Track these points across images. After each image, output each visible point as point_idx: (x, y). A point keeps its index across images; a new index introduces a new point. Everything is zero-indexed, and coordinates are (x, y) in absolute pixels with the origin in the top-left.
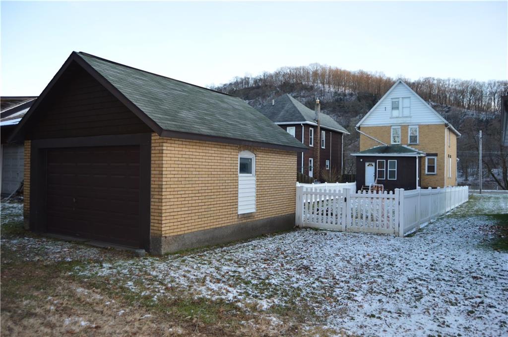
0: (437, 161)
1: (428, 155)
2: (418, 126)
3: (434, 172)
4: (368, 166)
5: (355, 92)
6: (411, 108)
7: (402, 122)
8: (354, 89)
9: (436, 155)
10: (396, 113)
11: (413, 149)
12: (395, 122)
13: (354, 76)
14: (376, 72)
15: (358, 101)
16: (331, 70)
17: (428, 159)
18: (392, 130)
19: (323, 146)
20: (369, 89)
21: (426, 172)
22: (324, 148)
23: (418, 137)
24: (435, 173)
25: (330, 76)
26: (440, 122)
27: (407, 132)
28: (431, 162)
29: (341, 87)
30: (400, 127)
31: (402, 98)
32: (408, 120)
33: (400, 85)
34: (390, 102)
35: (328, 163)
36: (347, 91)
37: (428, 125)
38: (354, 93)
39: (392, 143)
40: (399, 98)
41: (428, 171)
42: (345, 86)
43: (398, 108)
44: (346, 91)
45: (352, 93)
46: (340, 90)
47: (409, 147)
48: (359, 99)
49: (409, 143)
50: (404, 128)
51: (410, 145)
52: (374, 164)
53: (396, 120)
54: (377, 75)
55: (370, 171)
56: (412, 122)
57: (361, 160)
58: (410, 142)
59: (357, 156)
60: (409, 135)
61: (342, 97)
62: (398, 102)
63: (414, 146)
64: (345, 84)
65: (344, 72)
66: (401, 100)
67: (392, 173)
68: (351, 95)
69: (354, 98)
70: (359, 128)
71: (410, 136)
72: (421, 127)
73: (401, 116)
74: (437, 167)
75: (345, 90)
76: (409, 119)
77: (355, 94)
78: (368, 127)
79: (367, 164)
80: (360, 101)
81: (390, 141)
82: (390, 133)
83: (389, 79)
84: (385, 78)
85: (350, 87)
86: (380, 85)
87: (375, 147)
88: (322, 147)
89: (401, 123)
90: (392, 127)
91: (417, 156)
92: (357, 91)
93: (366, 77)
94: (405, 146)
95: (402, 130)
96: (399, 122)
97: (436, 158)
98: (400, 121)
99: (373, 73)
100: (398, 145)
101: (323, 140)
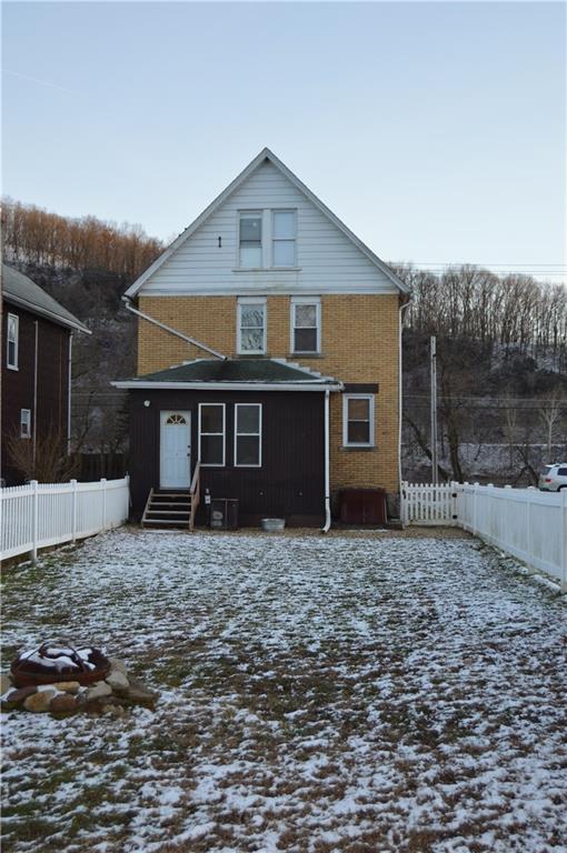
0: (377, 406)
1: (350, 388)
2: (318, 300)
3: (367, 440)
4: (169, 421)
5: (76, 267)
6: (298, 241)
7: (270, 285)
8: (74, 258)
9: (373, 389)
10: (251, 256)
11: (306, 370)
12: (251, 285)
13: (75, 230)
14: (126, 224)
15: (84, 289)
16: (20, 213)
17: (350, 400)
18: (239, 311)
19: (12, 363)
20: (108, 260)
21: (345, 443)
22: (15, 368)
23: (319, 332)
24: (372, 443)
25: (16, 227)
26: (386, 288)
27: (287, 318)
28: (359, 408)
29: (45, 254)
30: (264, 301)
31: (272, 209)
32: (289, 281)
33: (264, 170)
34: (236, 221)
35: (26, 417)
36: (58, 264)
37: (350, 298)
38: (74, 269)
39: (240, 351)
40: (262, 210)
41: (350, 440)
42: (52, 251)
43: (257, 242)
44: (56, 263)
45: (69, 270)
46: (41, 259)
47: (294, 365)
48: (86, 284)
49: (292, 351)
50: (278, 302)
51: (295, 358)
52: (187, 416)
53: (252, 277)
54: (128, 233)
55: (175, 442)
56: (302, 285)
57: (147, 404)
58: (296, 349)
59: (131, 390)
60: (293, 326)
61: (46, 277)
62: (260, 221)
63: (306, 361)
64: (53, 247)
65: (53, 218)
66: (267, 217)
67: (248, 445)
68: (68, 272)
69: (73, 281)
70: (135, 301)
71: (296, 330)
72: (329, 301)
73: (267, 267)
74: (377, 425)
75: (53, 262)
76: (293, 276)
77: (78, 273)
78: (163, 300)
79: (165, 416)
80: (88, 288)
81: (235, 345)
82: (235, 317)
83: (154, 243)
84: (144, 241)
85: (65, 255)
86: (133, 253)
87: (185, 363)
88: (10, 367)
89: (268, 289)
90: (241, 301)
91: (327, 389)
92: (81, 267)
93: (103, 235)
94: (282, 361)
95: (269, 310)
96: (264, 285)
97: (372, 398)
98: (265, 282)
99: (119, 227)
100: (261, 356)
101: (12, 344)
